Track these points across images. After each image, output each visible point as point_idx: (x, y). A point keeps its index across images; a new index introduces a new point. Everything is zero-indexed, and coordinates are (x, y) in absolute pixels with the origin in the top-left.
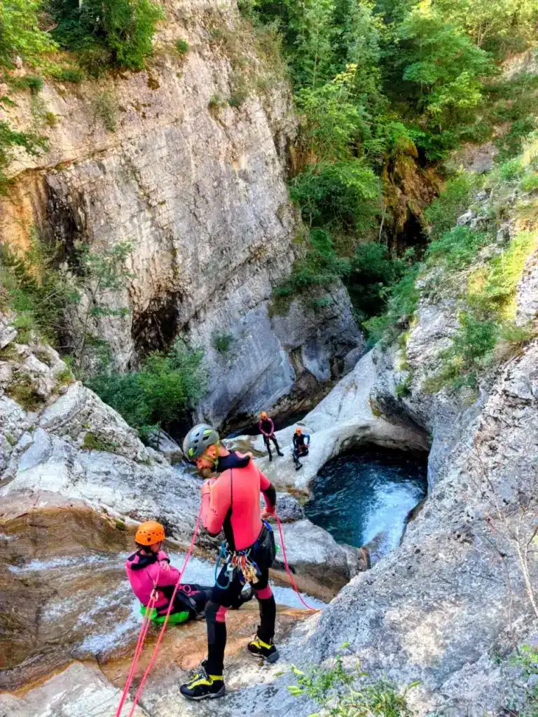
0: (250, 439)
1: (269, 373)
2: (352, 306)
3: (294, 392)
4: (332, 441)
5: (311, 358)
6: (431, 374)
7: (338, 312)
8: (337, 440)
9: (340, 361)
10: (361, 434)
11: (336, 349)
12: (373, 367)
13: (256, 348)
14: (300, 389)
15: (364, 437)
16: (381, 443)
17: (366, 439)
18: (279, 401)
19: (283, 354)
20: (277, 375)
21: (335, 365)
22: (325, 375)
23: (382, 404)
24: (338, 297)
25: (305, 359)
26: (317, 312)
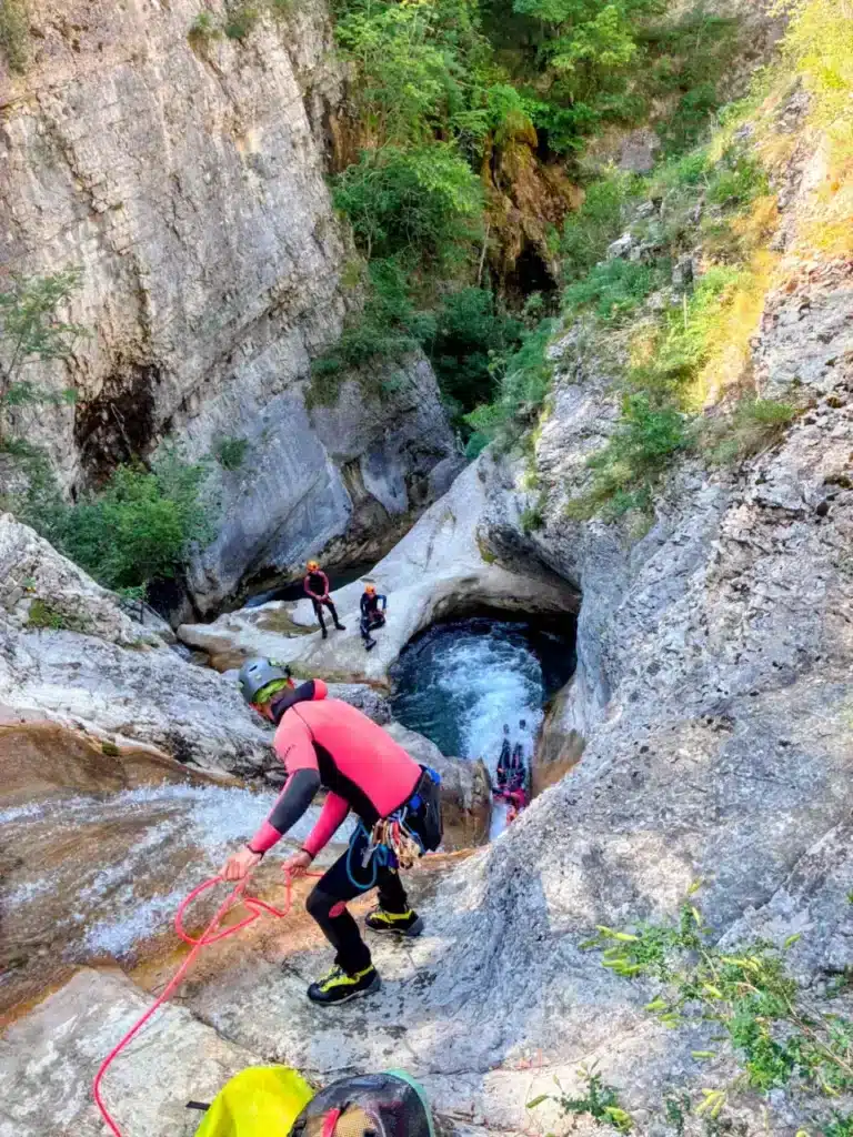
0: (285, 608)
1: (309, 501)
2: (438, 391)
3: (351, 531)
4: (420, 603)
5: (377, 475)
6: (576, 492)
7: (418, 399)
8: (429, 601)
9: (422, 481)
10: (464, 591)
11: (415, 460)
12: (479, 486)
13: (287, 460)
14: (361, 526)
15: (468, 595)
16: (495, 603)
17: (472, 598)
18: (327, 546)
19: (331, 468)
20: (322, 504)
21: (414, 487)
22: (400, 502)
23: (498, 543)
24: (416, 375)
25: (367, 477)
26: (384, 400)
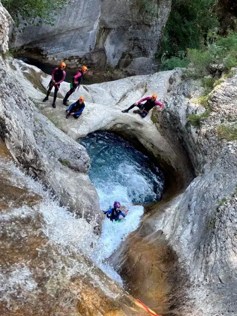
0: (40, 74)
1: (77, 32)
2: (165, 26)
3: (86, 59)
4: (110, 118)
5: (113, 43)
6: (227, 124)
7: (154, 23)
8: (114, 120)
9: (129, 59)
10: (132, 127)
11: (133, 48)
12: (167, 84)
13: (82, 7)
14: (92, 60)
15: (133, 130)
16: (142, 141)
17: (133, 132)
18: (71, 58)
19: (96, 25)
20: (81, 38)
21: (124, 60)
22: (114, 62)
23: (165, 117)
24: (161, 12)
25: (108, 40)
26: (140, 12)
